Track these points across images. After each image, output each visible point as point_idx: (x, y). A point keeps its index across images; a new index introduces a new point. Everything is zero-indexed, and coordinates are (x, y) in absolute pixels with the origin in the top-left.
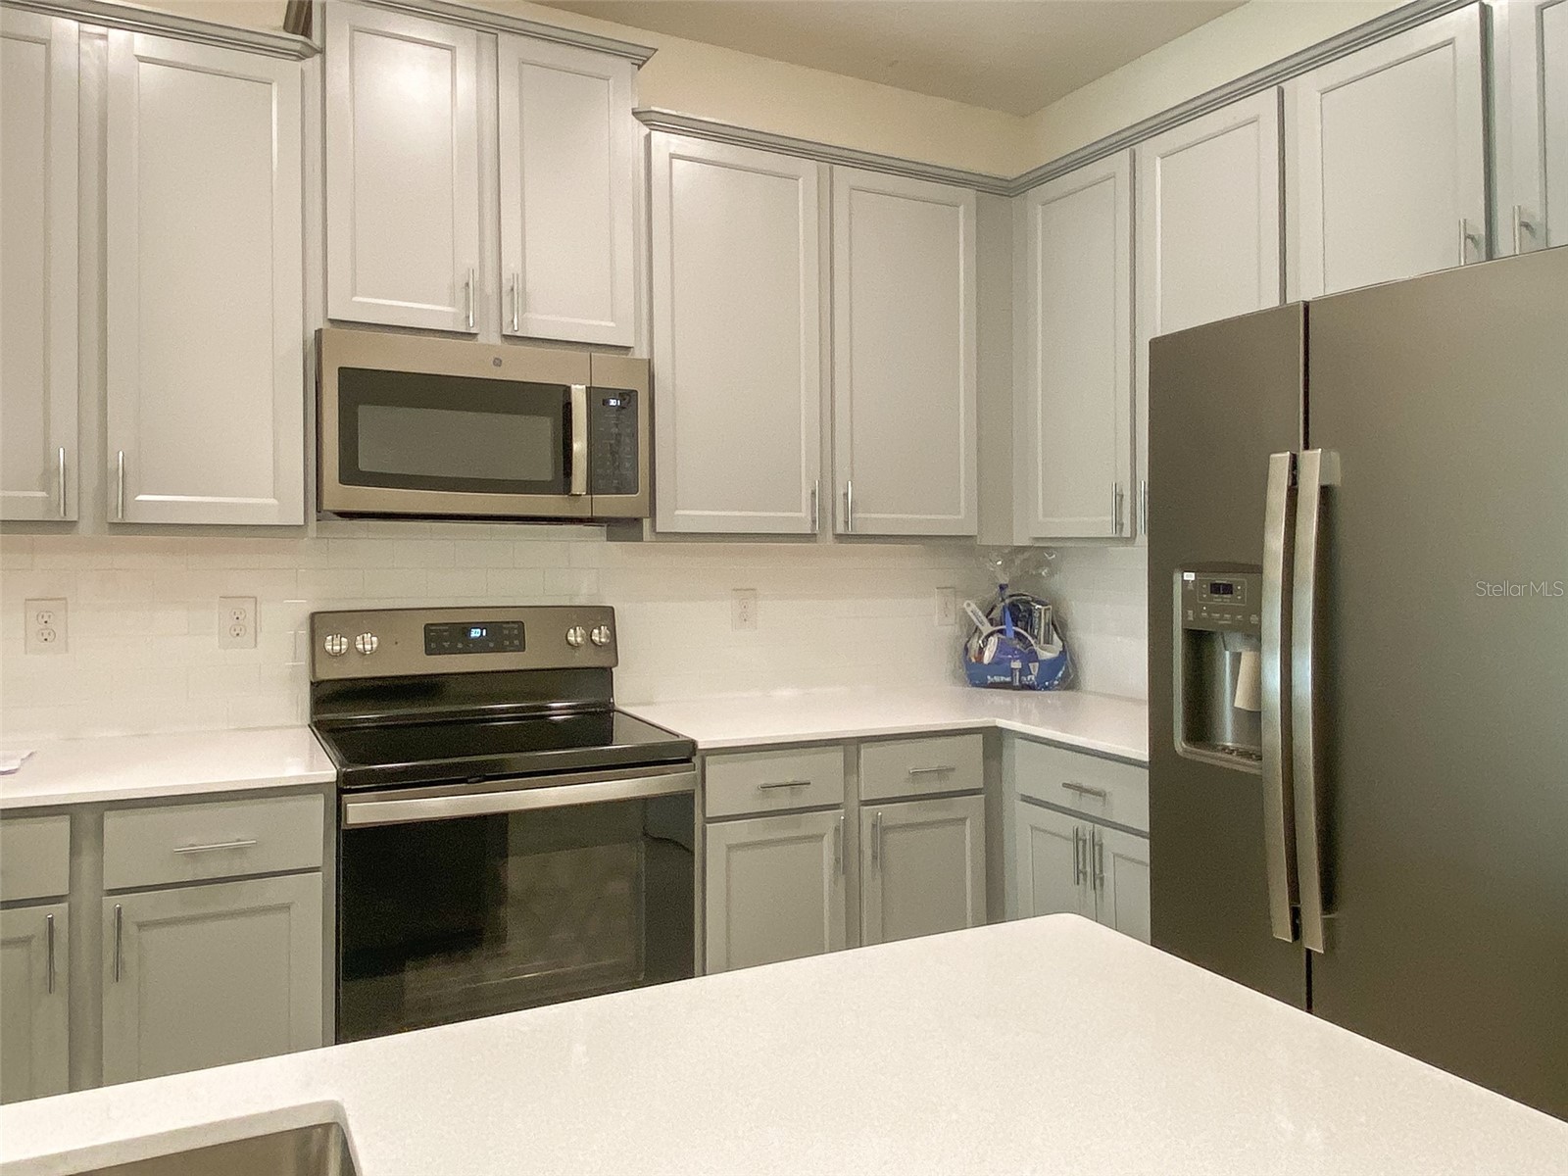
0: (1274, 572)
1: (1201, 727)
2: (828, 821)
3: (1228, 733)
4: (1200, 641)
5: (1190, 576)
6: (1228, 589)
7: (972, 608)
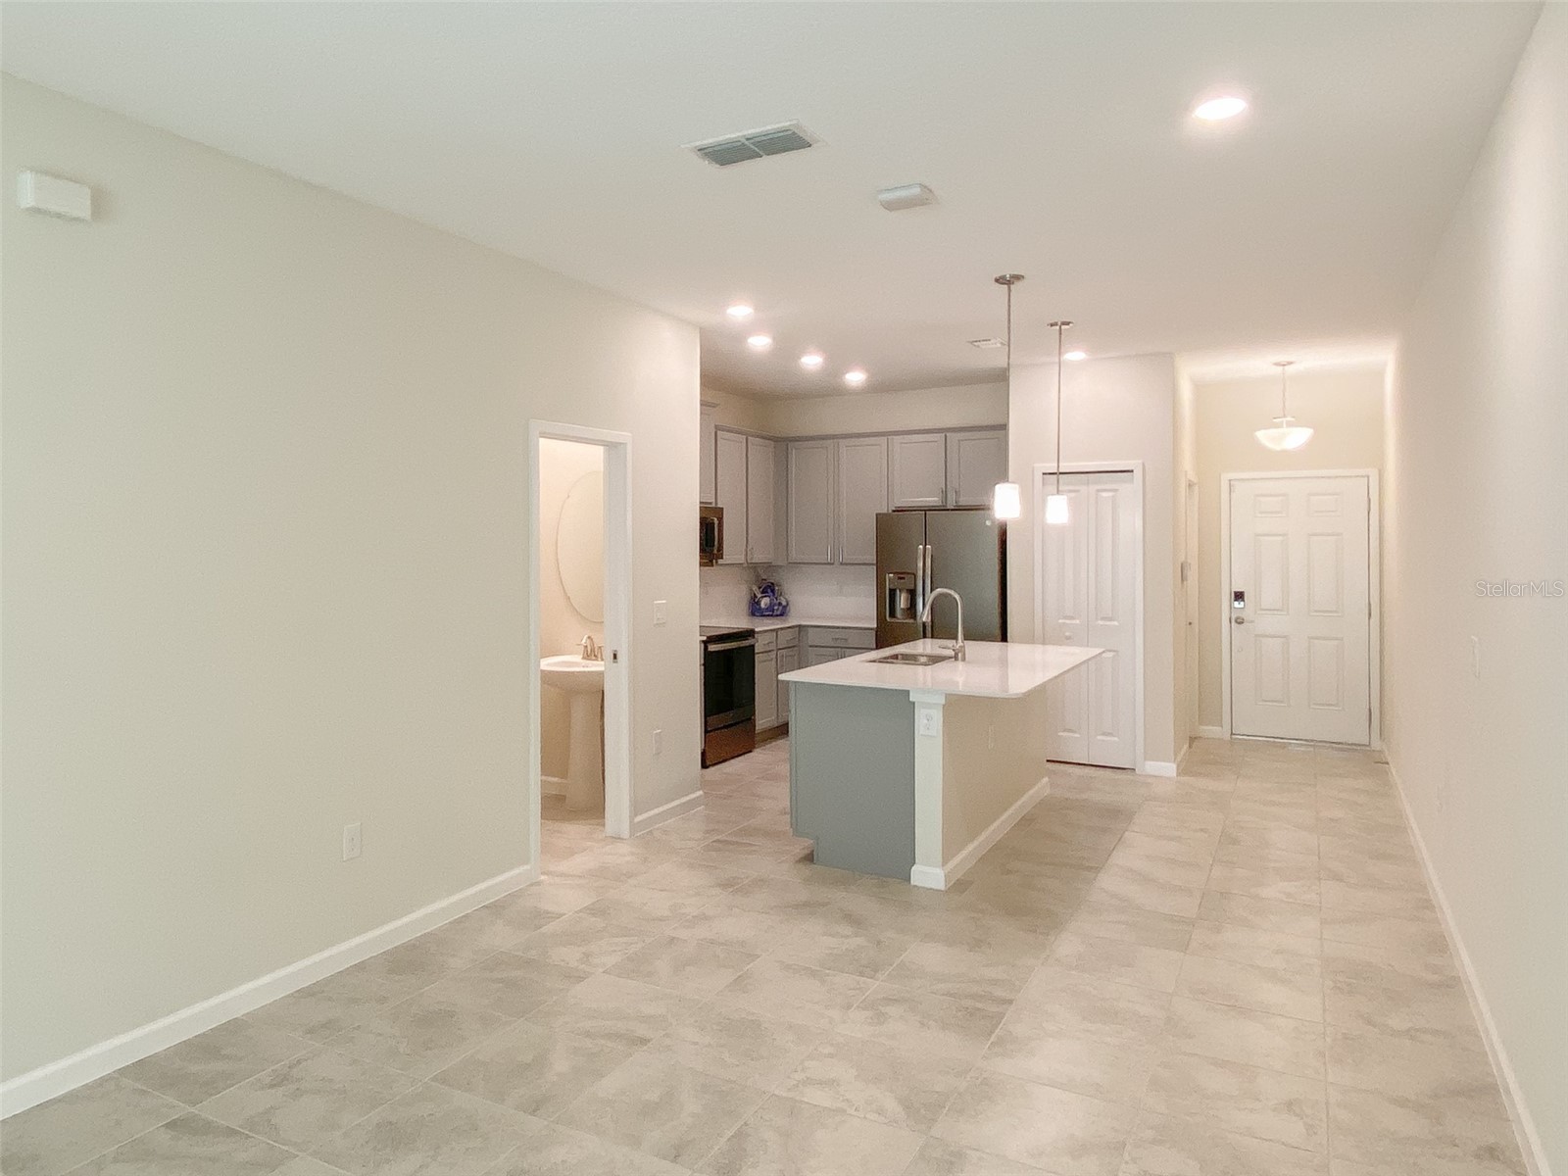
0: (920, 573)
1: (893, 614)
2: (773, 655)
3: (899, 613)
4: (893, 592)
5: (891, 575)
6: (903, 578)
7: (755, 588)
